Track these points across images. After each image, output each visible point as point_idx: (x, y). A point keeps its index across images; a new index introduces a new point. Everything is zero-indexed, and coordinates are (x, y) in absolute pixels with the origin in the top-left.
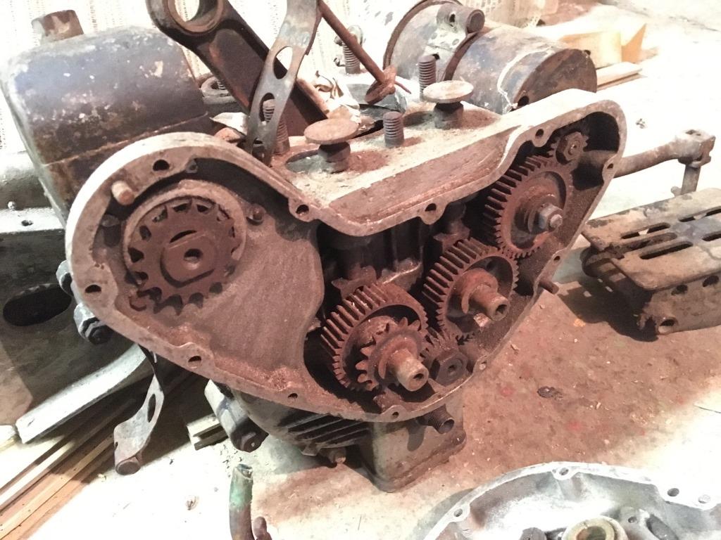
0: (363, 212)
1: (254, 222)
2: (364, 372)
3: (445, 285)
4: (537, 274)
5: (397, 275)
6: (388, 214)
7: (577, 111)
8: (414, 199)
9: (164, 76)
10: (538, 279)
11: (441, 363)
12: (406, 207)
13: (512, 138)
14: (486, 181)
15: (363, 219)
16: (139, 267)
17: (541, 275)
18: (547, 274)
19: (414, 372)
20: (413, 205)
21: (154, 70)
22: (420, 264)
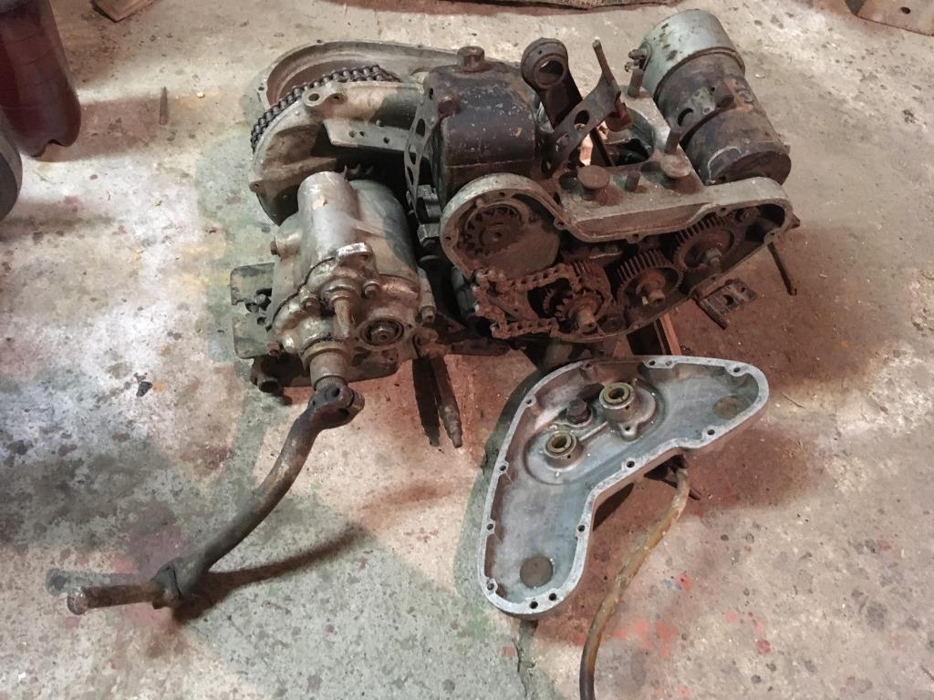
0: (594, 229)
1: (531, 221)
2: (561, 312)
3: (629, 275)
4: (696, 284)
5: (603, 255)
6: (608, 234)
7: (755, 201)
8: (626, 229)
9: (519, 136)
10: (695, 287)
11: (608, 319)
12: (619, 232)
13: (703, 209)
14: (677, 228)
15: (591, 233)
16: (471, 232)
17: (698, 285)
18: (701, 287)
19: (588, 322)
20: (627, 232)
21: (516, 132)
22: (620, 253)
